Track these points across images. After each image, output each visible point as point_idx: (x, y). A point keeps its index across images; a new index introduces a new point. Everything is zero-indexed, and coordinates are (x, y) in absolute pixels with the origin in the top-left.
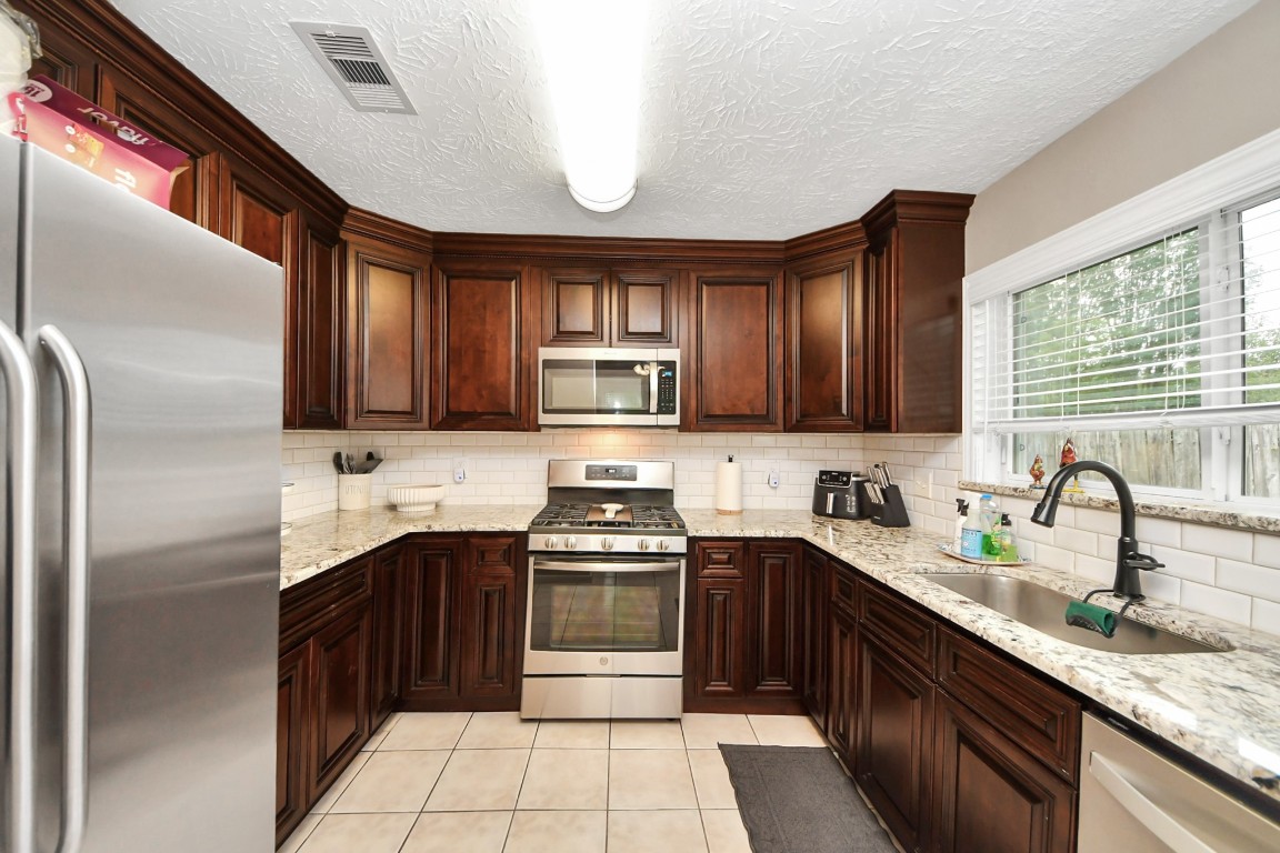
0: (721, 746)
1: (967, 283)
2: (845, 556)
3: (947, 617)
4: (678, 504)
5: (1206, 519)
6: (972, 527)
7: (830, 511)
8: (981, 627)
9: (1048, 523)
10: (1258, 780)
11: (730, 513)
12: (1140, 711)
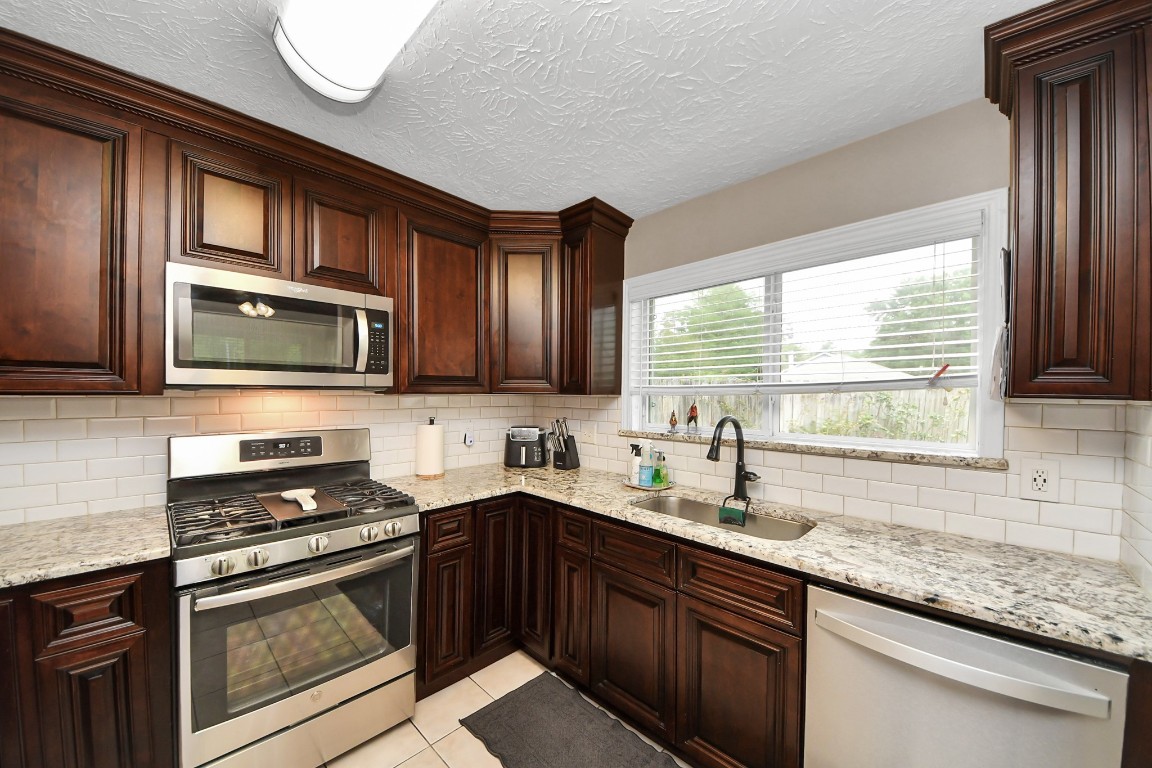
0: (463, 722)
1: (626, 283)
2: (576, 502)
3: (691, 539)
4: (376, 474)
5: (780, 448)
6: (646, 465)
7: (523, 462)
8: (723, 542)
9: (716, 459)
10: (927, 600)
11: (435, 477)
12: (851, 577)
